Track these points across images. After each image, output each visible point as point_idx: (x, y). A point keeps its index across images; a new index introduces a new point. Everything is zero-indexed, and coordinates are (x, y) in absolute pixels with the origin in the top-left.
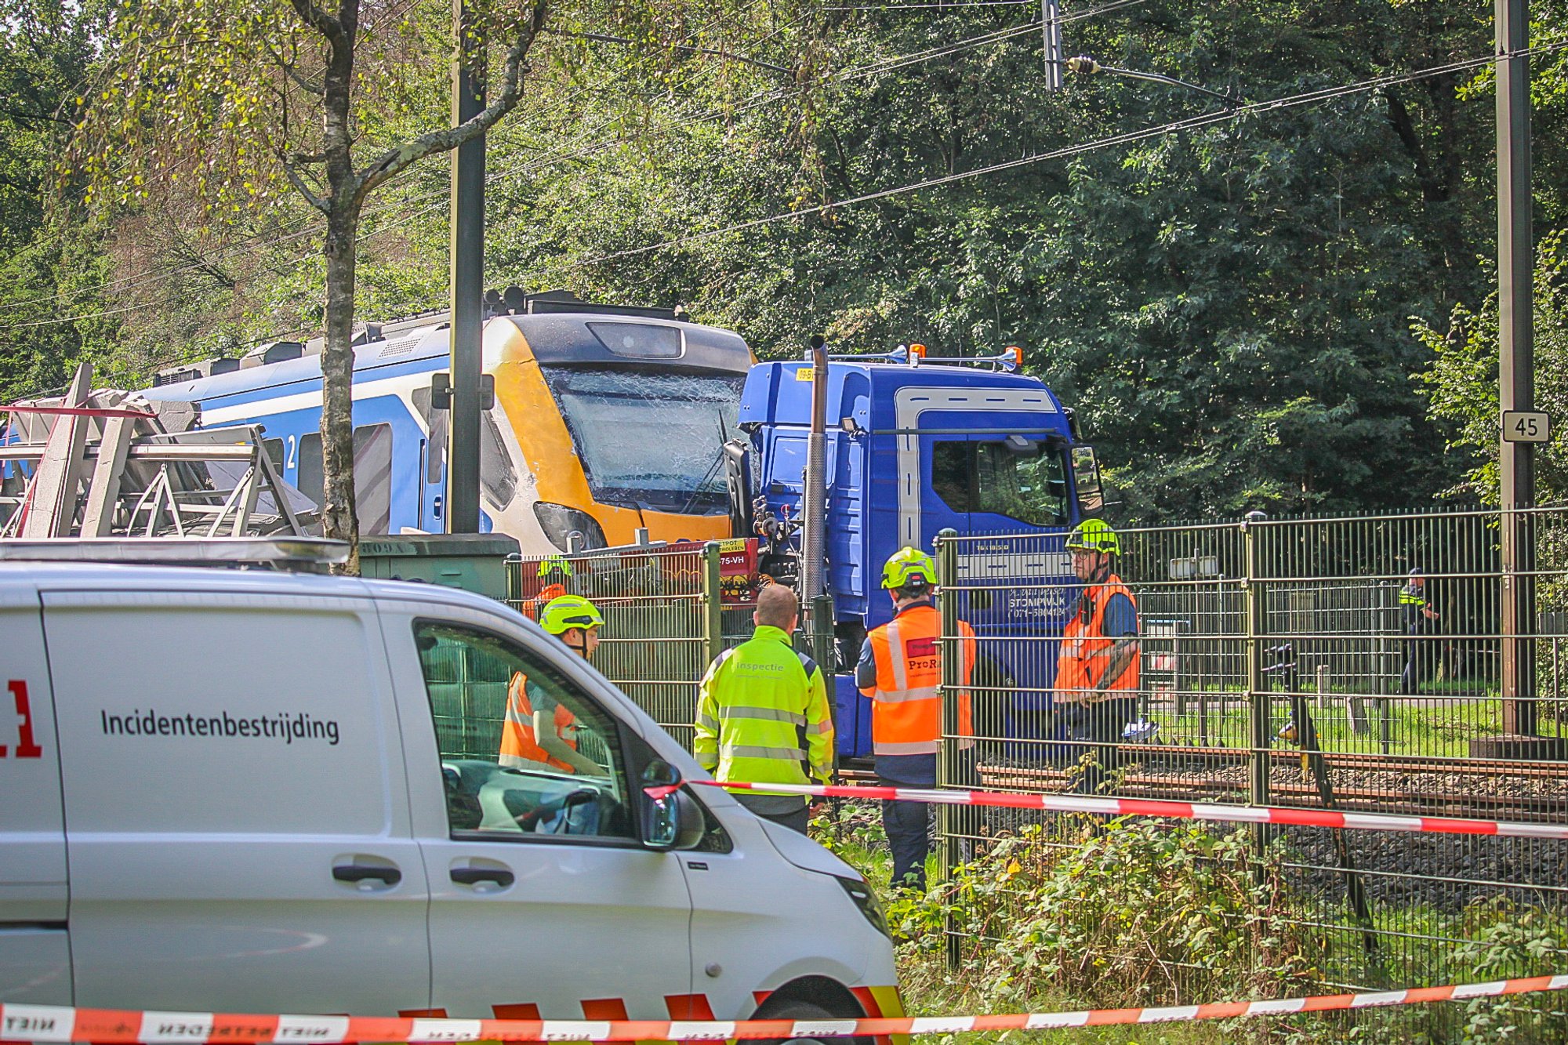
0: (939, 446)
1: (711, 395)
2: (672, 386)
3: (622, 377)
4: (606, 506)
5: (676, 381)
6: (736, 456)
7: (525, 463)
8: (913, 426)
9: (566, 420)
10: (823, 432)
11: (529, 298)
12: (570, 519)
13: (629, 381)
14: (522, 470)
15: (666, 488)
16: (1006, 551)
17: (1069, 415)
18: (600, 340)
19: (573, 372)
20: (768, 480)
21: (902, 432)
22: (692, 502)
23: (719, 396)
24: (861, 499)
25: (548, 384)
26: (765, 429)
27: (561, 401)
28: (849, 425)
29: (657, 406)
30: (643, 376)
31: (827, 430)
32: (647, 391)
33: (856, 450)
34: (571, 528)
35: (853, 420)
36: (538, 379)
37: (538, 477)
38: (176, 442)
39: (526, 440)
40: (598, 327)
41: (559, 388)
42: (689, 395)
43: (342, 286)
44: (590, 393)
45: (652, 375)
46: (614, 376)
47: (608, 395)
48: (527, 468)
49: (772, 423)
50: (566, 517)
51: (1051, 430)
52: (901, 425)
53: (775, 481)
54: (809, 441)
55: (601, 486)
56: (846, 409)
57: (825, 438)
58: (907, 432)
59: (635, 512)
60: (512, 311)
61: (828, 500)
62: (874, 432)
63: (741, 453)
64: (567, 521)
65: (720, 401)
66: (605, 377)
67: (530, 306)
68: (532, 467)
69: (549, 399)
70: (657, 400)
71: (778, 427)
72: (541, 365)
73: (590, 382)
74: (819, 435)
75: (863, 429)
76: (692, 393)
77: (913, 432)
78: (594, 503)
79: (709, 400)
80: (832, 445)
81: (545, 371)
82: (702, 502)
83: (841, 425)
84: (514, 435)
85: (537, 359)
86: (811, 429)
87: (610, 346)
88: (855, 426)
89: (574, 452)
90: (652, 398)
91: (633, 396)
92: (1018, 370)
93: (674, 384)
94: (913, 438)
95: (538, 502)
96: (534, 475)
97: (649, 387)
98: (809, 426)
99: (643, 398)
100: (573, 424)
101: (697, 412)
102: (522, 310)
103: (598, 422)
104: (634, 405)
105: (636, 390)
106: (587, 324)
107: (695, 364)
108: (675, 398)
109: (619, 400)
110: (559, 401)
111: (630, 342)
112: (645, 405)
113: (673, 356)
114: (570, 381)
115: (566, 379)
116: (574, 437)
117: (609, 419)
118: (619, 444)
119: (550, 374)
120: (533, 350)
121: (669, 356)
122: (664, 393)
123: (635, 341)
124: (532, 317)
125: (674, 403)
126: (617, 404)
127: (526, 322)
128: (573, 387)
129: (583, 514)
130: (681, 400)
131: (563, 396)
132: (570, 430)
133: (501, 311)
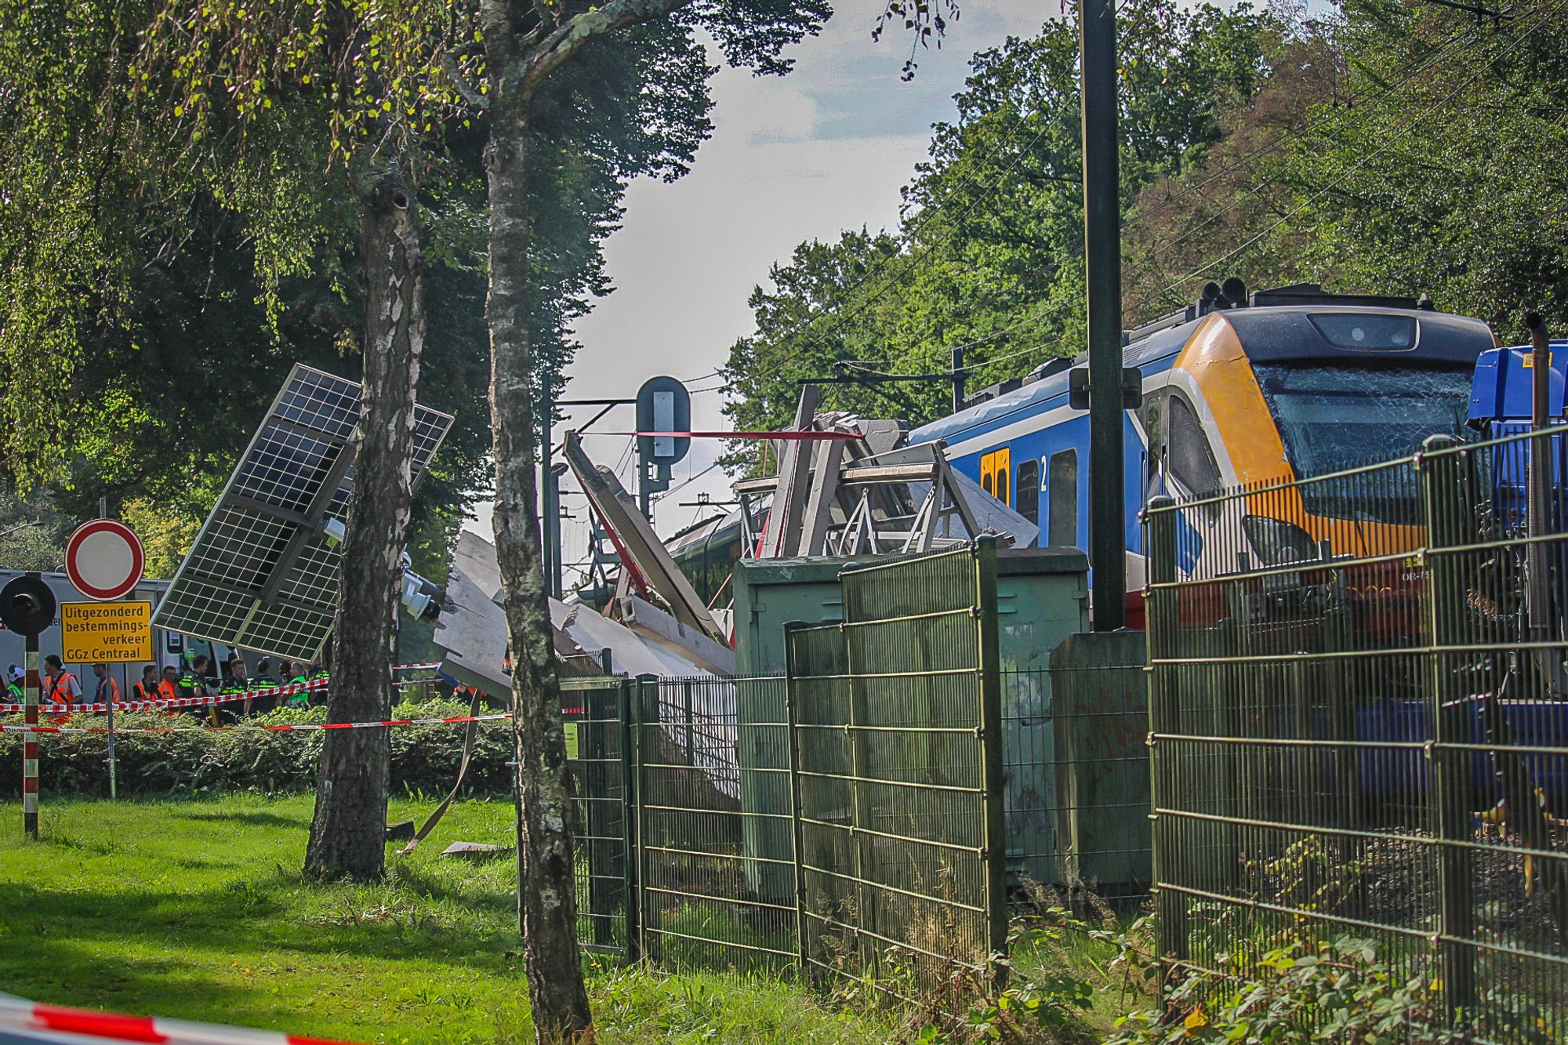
1: (1447, 390)
2: (1403, 381)
3: (1345, 373)
4: (1320, 517)
5: (1406, 375)
7: (1233, 473)
9: (1278, 423)
11: (1251, 291)
13: (1352, 377)
14: (1229, 481)
18: (1323, 335)
19: (1289, 369)
20: (1498, 482)
23: (1455, 390)
25: (1259, 384)
26: (1494, 423)
27: (1273, 402)
29: (1384, 404)
30: (1369, 371)
32: (1374, 388)
34: (1282, 543)
36: (1249, 379)
38: (877, 464)
39: (1235, 447)
40: (1322, 319)
41: (1273, 388)
42: (1421, 391)
43: (507, 209)
44: (1306, 392)
45: (1380, 370)
46: (1336, 372)
47: (1328, 394)
48: (1234, 479)
49: (1500, 416)
50: (1277, 531)
53: (1505, 482)
59: (1353, 523)
60: (1233, 305)
64: (1276, 536)
65: (1456, 396)
66: (1326, 374)
67: (1252, 299)
68: (1240, 478)
69: (1260, 402)
70: (1385, 398)
71: (1508, 422)
72: (1253, 363)
73: (1310, 380)
76: (1426, 388)
78: (1306, 515)
79: (1444, 395)
81: (1257, 370)
84: (1222, 443)
85: (1248, 356)
86: (1532, 422)
87: (1333, 338)
89: (1286, 458)
90: (1380, 395)
91: (1358, 394)
93: (1406, 379)
95: (1247, 516)
96: (1242, 486)
97: (1377, 383)
98: (1530, 418)
99: (1368, 396)
100: (1286, 427)
101: (1429, 410)
102: (1243, 304)
103: (1314, 424)
104: (1358, 403)
105: (1360, 388)
106: (1309, 316)
107: (1429, 356)
108: (1406, 394)
109: (1341, 399)
110: (1270, 402)
111: (1358, 335)
112: (1370, 404)
113: (1405, 348)
114: (1284, 379)
115: (1280, 378)
116: (1286, 441)
117: (1328, 420)
118: (1338, 448)
119: (1262, 373)
120: (1245, 347)
121: (1401, 348)
122: (1392, 389)
123: (1365, 332)
124: (1252, 311)
125: (1405, 400)
126: (1338, 404)
127: (1244, 316)
128: (1288, 386)
129: (1295, 528)
130: (1412, 397)
131: (1275, 397)
132: (1282, 433)
133: (1223, 305)
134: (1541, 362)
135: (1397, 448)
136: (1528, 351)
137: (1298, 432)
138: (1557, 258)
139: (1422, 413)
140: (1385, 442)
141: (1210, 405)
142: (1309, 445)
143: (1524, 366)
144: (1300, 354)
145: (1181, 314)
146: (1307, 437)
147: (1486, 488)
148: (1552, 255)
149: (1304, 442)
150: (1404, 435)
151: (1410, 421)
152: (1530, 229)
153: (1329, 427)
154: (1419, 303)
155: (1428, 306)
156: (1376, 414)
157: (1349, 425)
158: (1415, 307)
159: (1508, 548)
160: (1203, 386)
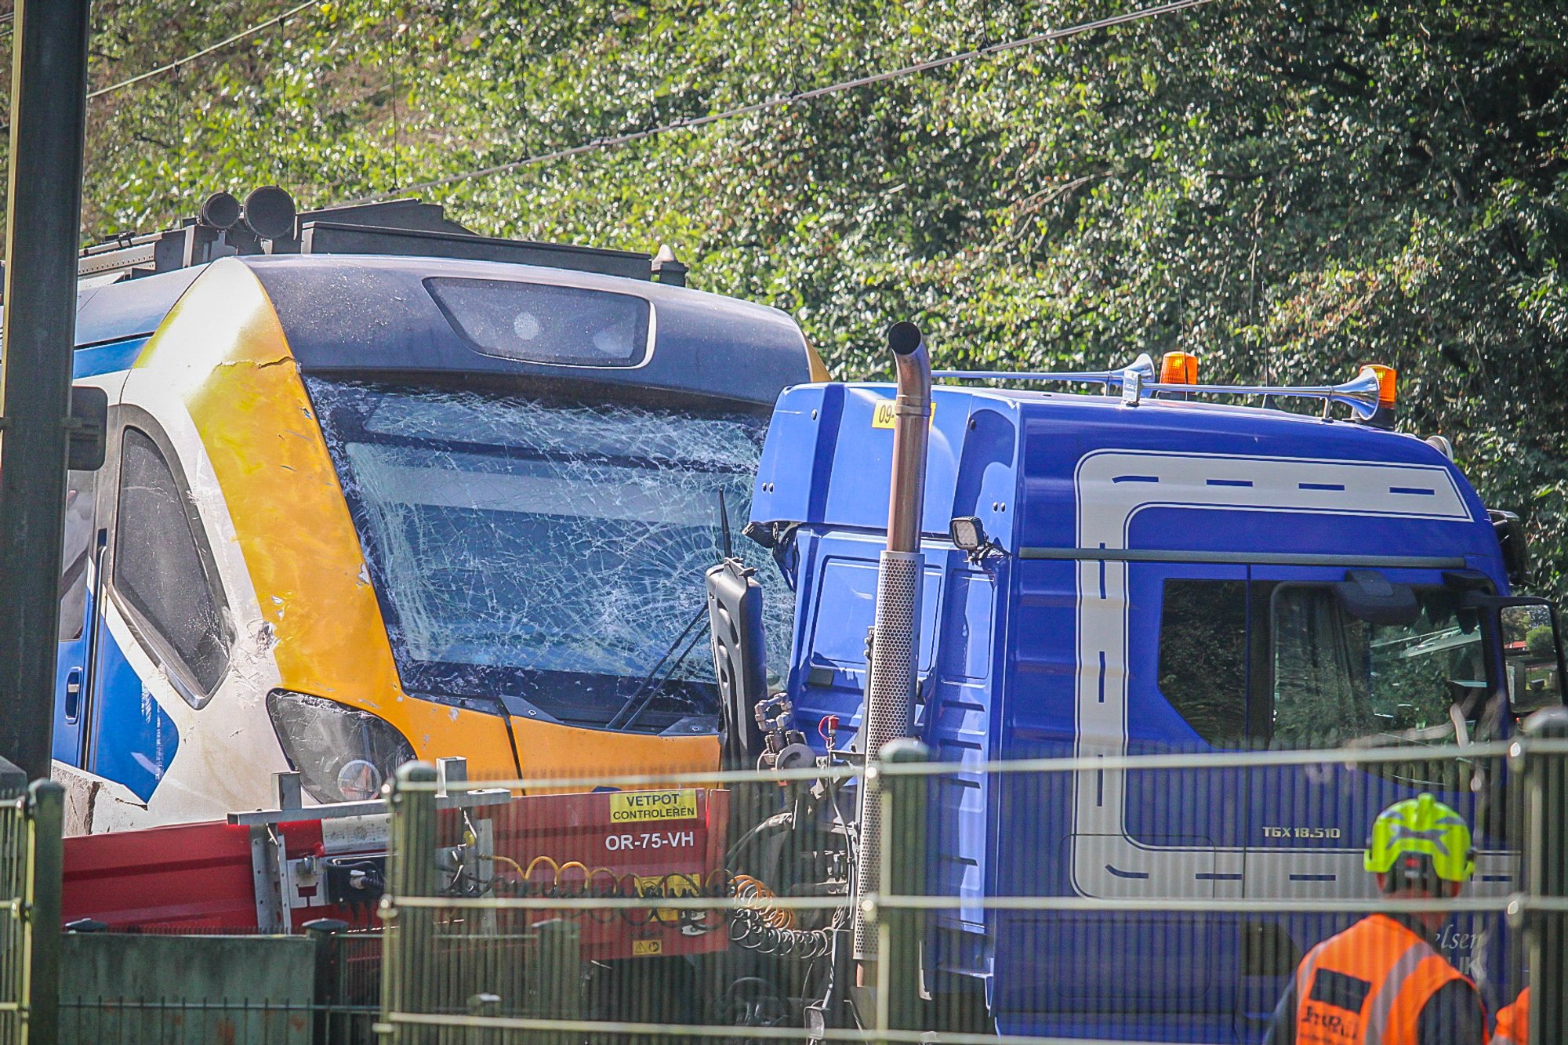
0: (1174, 588)
1: (704, 455)
2: (616, 432)
3: (497, 407)
4: (430, 707)
5: (623, 420)
6: (730, 598)
7: (253, 600)
8: (1117, 540)
9: (353, 503)
10: (915, 549)
11: (304, 218)
12: (346, 729)
13: (512, 416)
14: (246, 614)
15: (579, 668)
16: (1335, 843)
17: (1503, 530)
18: (455, 322)
19: (381, 392)
20: (805, 654)
21: (1089, 555)
22: (638, 702)
23: (723, 457)
24: (987, 707)
25: (319, 419)
26: (804, 536)
27: (344, 458)
28: (968, 536)
29: (575, 477)
30: (547, 405)
31: (925, 544)
32: (555, 441)
33: (980, 589)
34: (346, 752)
35: (978, 524)
36: (297, 406)
37: (282, 633)
39: (258, 544)
40: (454, 289)
41: (346, 429)
42: (652, 455)
44: (416, 443)
45: (570, 405)
46: (478, 404)
47: (459, 447)
48: (257, 610)
49: (817, 522)
50: (338, 726)
51: (1458, 561)
52: (1088, 537)
53: (819, 658)
54: (882, 568)
55: (423, 656)
56: (965, 498)
57: (918, 565)
58: (1102, 555)
59: (498, 720)
60: (267, 245)
61: (919, 708)
62: (1022, 552)
63: (739, 591)
64: (339, 735)
65: (725, 469)
66: (457, 406)
67: (307, 235)
68: (268, 609)
69: (318, 456)
70: (576, 465)
71: (833, 535)
72: (306, 373)
73: (424, 416)
74: (904, 556)
75: (997, 544)
76: (661, 448)
77: (1115, 556)
78: (401, 697)
79: (699, 467)
80: (933, 579)
81: (316, 387)
82: (659, 704)
83: (952, 535)
84: (233, 533)
85: (297, 359)
86: (886, 540)
87: (474, 334)
88: (981, 538)
89: (366, 576)
90: (566, 458)
91: (521, 452)
92: (1385, 416)
93: (621, 427)
94: (1117, 571)
95: (277, 691)
96: (272, 627)
97: (562, 433)
98: (884, 532)
99: (543, 457)
100: (370, 512)
101: (667, 495)
102: (288, 245)
103: (426, 508)
104: (519, 471)
105: (527, 440)
106: (427, 282)
107: (672, 380)
108: (619, 459)
109: (487, 460)
110: (340, 459)
111: (527, 327)
112: (545, 474)
113: (624, 362)
114: (371, 412)
115: (363, 408)
116: (368, 542)
117: (457, 502)
118: (473, 563)
119: (326, 396)
120: (293, 338)
121: (615, 362)
122: (594, 447)
123: (543, 324)
124: (305, 261)
125: (616, 471)
126: (479, 470)
127: (292, 272)
128: (377, 427)
129: (376, 723)
130: (634, 465)
131: (351, 448)
132: (361, 524)
133: (245, 244)
134: (915, 421)
135: (597, 569)
136: (889, 394)
137: (394, 523)
138: (919, 111)
139: (652, 502)
140: (571, 557)
141: (211, 453)
142: (416, 551)
143: (876, 424)
144: (404, 362)
145: (142, 252)
146: (411, 535)
147: (779, 665)
148: (903, 98)
149: (406, 546)
150: (611, 543)
151: (627, 515)
152: (862, 35)
153: (460, 517)
154: (655, 267)
155: (674, 274)
156: (557, 498)
157: (500, 515)
158: (646, 276)
159: (817, 790)
160: (202, 413)
